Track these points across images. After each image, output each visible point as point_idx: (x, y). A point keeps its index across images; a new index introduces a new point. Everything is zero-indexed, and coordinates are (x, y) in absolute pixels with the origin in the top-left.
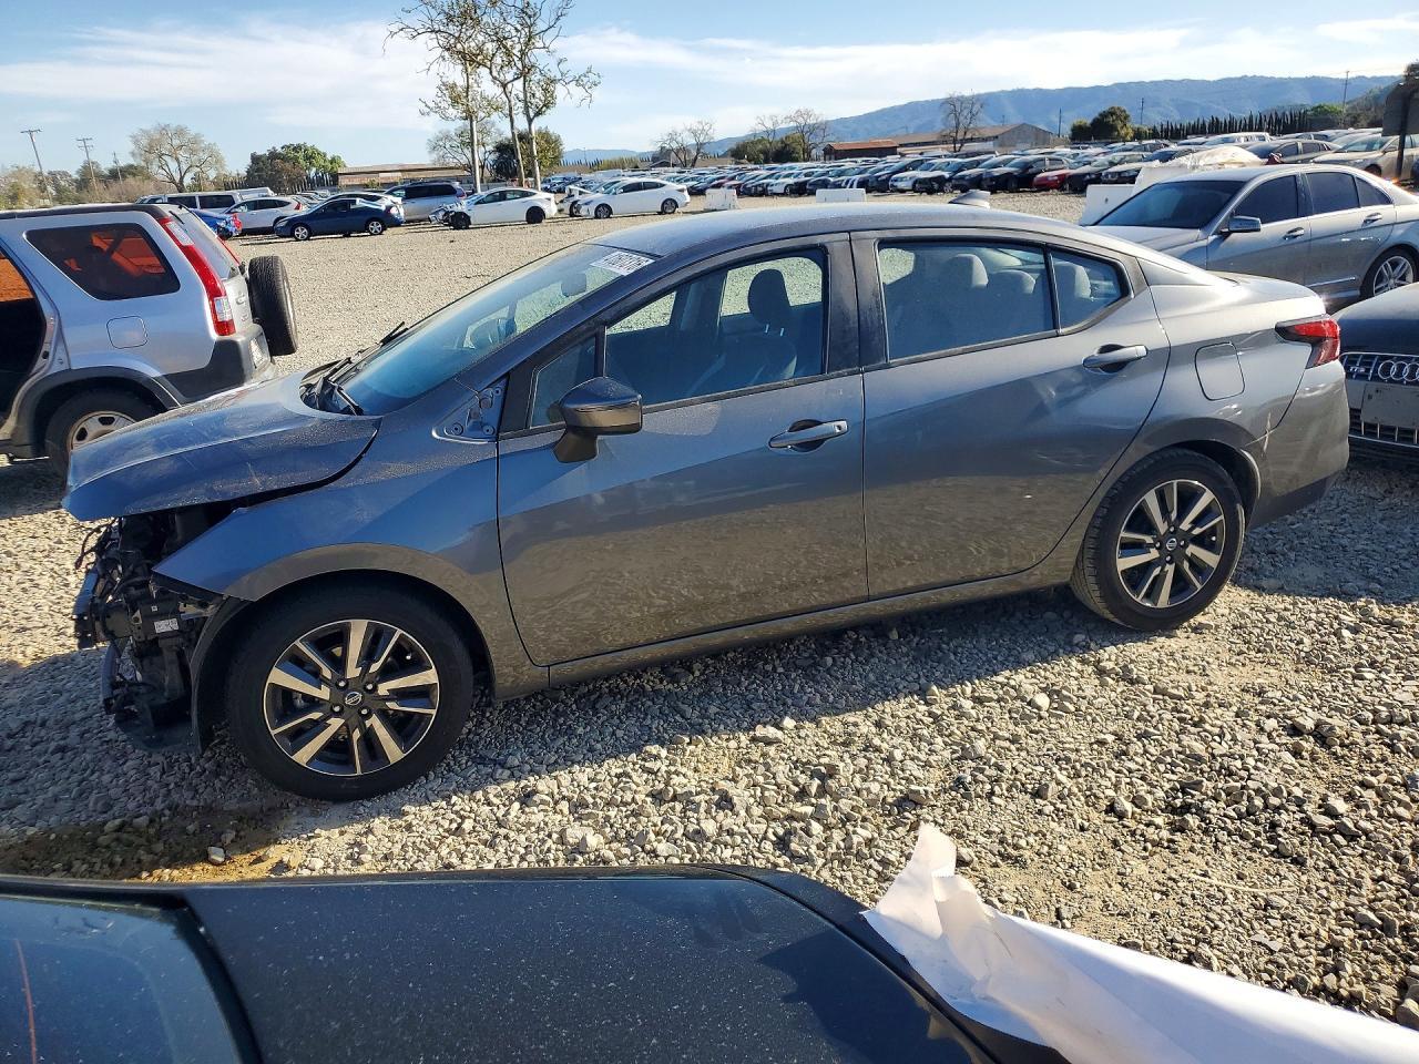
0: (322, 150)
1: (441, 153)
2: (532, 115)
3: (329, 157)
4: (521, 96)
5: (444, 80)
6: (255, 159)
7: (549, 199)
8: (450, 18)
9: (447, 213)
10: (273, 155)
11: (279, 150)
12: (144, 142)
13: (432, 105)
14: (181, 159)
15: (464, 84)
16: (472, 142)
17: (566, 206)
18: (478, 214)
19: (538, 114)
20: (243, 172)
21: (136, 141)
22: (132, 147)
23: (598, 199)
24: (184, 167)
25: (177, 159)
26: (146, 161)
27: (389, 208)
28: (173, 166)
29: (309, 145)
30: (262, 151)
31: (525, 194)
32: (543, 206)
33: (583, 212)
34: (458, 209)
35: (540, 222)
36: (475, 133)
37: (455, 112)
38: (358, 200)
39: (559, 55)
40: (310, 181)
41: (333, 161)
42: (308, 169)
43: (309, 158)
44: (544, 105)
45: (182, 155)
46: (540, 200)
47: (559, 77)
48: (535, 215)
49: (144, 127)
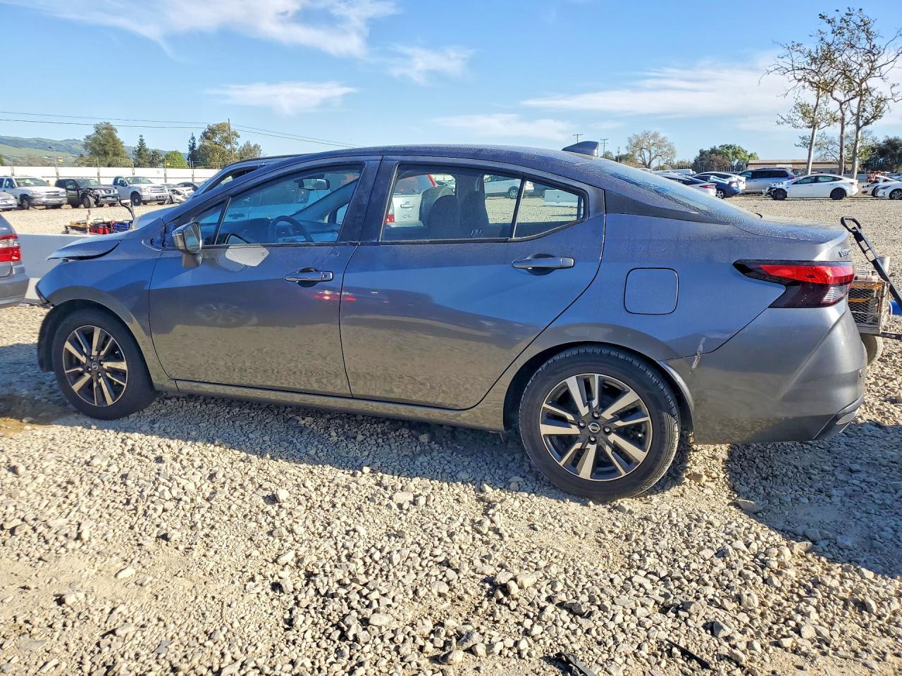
0: (745, 149)
1: (824, 153)
2: (861, 123)
3: (749, 154)
4: (855, 111)
5: (799, 101)
6: (702, 153)
7: (852, 183)
8: (814, 60)
9: (771, 188)
10: (713, 151)
11: (718, 147)
12: (634, 141)
13: (786, 118)
14: (652, 151)
15: (815, 104)
16: (811, 144)
17: (870, 190)
18: (793, 191)
19: (866, 124)
20: (692, 161)
21: (630, 140)
22: (627, 144)
23: (894, 185)
24: (653, 156)
25: (650, 151)
26: (633, 152)
27: (731, 183)
28: (647, 154)
29: (737, 145)
30: (707, 148)
31: (835, 179)
32: (846, 188)
33: (880, 194)
34: (780, 186)
35: (841, 198)
36: (815, 137)
37: (803, 123)
38: (712, 176)
39: (892, 81)
40: (732, 167)
41: (751, 156)
42: (734, 160)
43: (735, 153)
44: (873, 118)
45: (653, 149)
46: (845, 184)
47: (889, 96)
48: (838, 194)
49: (637, 134)
